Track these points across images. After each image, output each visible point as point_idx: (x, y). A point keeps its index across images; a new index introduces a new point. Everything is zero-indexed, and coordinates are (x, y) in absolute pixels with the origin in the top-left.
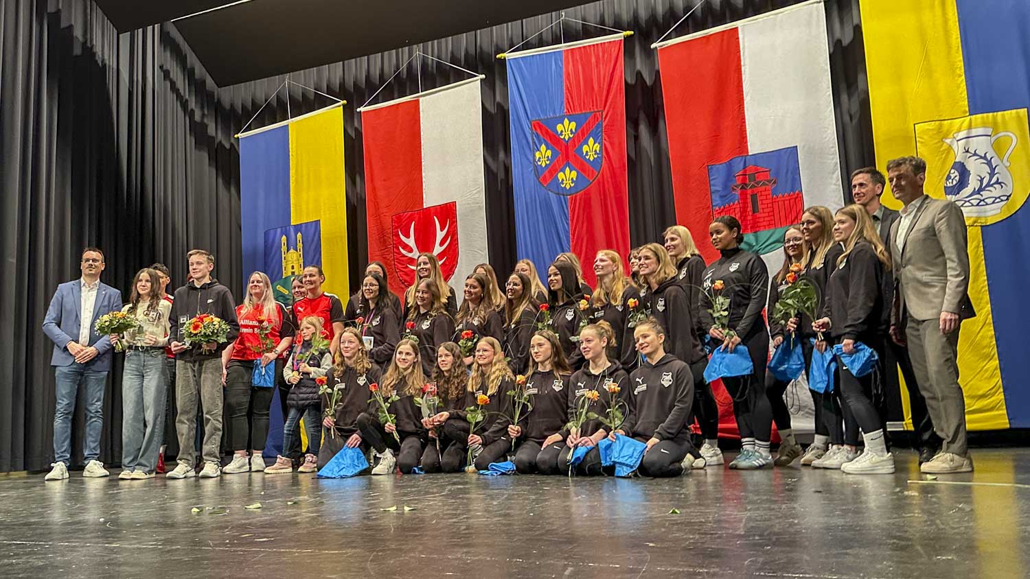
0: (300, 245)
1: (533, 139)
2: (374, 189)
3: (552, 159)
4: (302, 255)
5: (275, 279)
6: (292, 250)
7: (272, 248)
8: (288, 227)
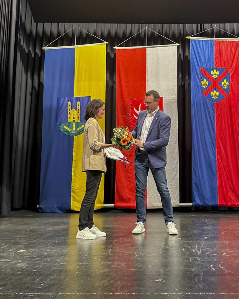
0: (78, 107)
1: (201, 76)
2: (121, 86)
3: (208, 85)
4: (79, 112)
5: (63, 122)
6: (74, 109)
7: (62, 106)
8: (72, 98)
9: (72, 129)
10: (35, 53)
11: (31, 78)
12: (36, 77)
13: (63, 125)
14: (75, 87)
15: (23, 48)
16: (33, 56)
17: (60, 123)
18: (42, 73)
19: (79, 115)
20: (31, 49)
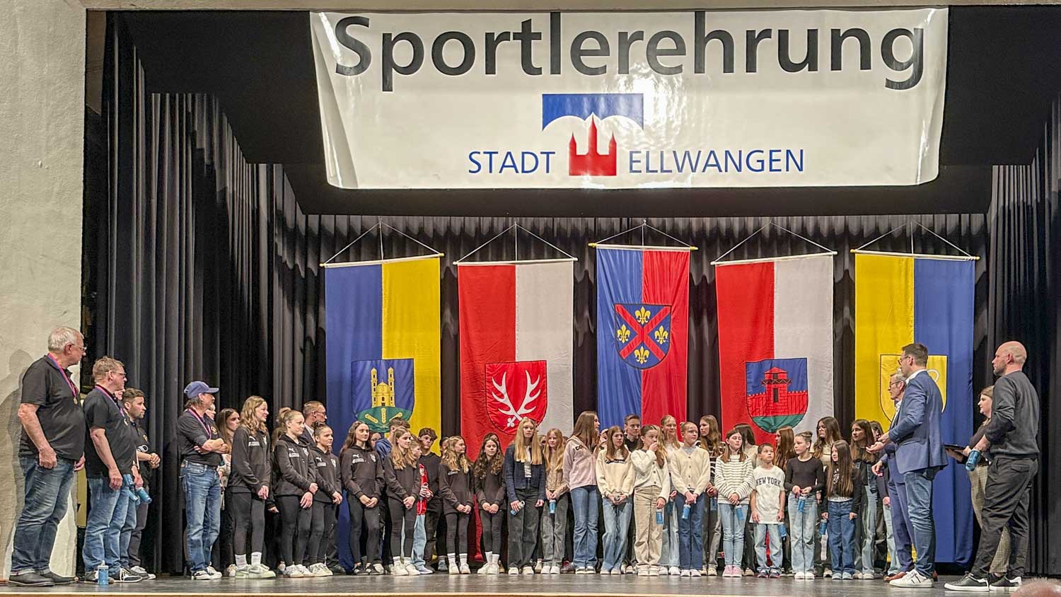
0: (391, 379)
1: (616, 319)
2: (468, 338)
3: (630, 338)
4: (393, 389)
5: (364, 407)
6: (382, 384)
7: (360, 379)
8: (379, 361)
9: (380, 420)
10: (307, 269)
11: (301, 320)
12: (311, 317)
13: (364, 412)
14: (383, 342)
15: (283, 261)
16: (303, 274)
17: (358, 409)
18: (321, 308)
19: (393, 394)
20: (298, 262)
